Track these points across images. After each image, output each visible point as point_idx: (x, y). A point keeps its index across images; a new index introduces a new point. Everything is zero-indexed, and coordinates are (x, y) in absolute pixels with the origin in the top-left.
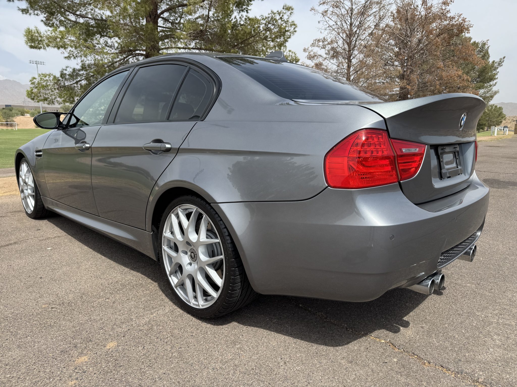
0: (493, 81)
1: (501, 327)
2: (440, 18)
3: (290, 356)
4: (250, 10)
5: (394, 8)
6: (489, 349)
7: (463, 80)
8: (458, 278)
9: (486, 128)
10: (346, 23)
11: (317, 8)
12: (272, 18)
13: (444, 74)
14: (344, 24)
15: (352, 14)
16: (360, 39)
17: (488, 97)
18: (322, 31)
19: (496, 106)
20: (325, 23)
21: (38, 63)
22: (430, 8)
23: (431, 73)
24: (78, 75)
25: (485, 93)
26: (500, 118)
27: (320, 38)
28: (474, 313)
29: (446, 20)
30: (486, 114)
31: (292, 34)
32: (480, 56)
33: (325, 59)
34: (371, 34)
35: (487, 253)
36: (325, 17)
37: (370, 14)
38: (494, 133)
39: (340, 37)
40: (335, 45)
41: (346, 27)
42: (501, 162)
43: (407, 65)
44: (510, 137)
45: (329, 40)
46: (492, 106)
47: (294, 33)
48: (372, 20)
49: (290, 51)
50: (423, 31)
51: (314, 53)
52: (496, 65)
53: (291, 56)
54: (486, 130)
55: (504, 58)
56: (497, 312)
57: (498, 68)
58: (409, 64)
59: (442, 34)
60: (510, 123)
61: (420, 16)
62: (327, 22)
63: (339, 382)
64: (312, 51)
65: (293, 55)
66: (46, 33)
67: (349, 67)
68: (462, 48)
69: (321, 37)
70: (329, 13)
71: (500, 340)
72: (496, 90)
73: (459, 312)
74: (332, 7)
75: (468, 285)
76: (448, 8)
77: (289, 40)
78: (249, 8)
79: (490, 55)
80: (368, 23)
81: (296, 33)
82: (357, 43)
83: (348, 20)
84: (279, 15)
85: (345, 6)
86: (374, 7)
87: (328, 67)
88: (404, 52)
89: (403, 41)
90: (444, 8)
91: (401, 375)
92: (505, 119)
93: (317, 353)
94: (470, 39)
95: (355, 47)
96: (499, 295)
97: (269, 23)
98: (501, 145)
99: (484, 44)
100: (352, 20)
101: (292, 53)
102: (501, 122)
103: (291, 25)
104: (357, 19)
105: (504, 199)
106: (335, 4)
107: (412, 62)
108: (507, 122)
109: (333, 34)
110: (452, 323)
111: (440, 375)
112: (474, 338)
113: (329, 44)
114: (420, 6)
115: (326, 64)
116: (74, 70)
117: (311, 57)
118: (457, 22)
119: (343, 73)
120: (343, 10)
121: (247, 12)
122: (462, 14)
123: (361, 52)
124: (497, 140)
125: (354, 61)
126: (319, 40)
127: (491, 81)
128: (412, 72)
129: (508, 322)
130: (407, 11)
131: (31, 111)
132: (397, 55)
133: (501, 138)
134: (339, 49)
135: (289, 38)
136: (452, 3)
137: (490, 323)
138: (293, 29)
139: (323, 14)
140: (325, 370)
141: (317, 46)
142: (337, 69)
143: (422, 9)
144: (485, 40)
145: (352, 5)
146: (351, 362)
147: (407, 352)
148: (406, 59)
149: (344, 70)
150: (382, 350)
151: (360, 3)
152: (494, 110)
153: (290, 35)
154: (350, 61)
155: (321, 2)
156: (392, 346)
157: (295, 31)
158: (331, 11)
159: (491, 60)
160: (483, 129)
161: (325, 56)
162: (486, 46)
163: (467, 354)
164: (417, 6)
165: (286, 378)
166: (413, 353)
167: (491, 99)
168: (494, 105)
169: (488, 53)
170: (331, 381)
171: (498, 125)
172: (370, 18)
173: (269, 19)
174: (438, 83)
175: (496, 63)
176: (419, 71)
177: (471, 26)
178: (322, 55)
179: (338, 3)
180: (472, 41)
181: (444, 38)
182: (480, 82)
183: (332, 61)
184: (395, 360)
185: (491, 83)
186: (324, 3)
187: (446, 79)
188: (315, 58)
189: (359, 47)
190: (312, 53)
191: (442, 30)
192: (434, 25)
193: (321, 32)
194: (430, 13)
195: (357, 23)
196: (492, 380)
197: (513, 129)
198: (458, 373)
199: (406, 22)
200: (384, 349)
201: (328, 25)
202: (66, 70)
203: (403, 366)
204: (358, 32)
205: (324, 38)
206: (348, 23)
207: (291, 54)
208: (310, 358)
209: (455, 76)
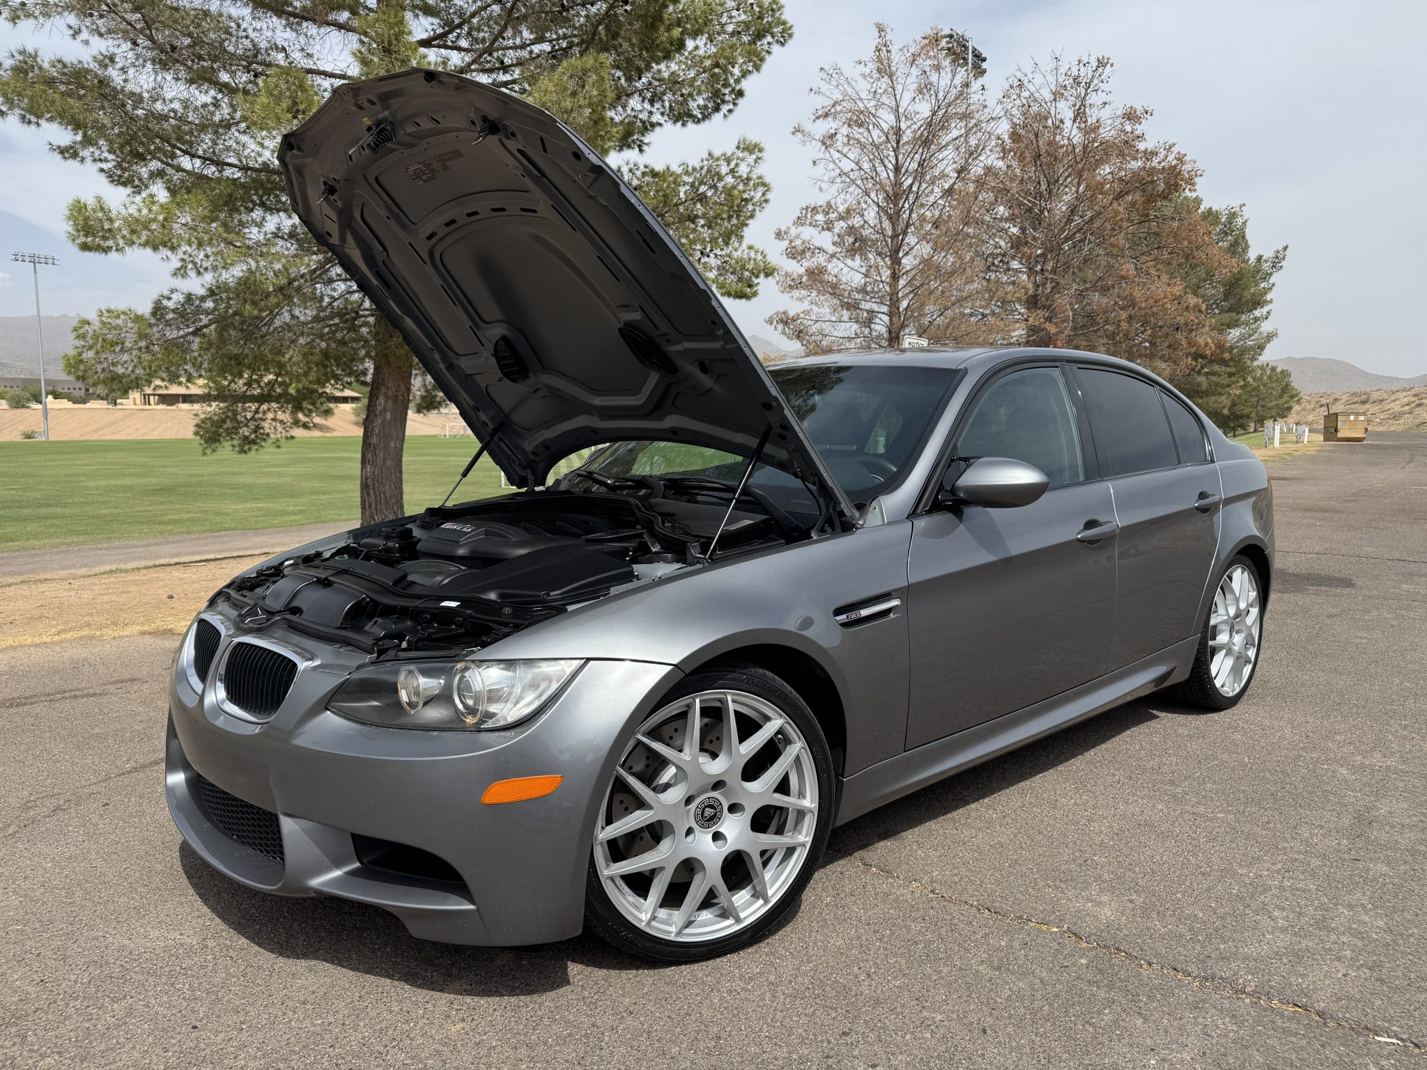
0: (1262, 307)
1: (1288, 894)
2: (1121, 154)
3: (876, 963)
4: (647, 144)
5: (1004, 128)
6: (1264, 935)
7: (1187, 307)
8: (1199, 803)
9: (1252, 425)
10: (885, 166)
11: (808, 126)
12: (709, 171)
13: (1138, 294)
14: (880, 169)
15: (898, 142)
16: (922, 205)
17: (1251, 348)
18: (823, 185)
19: (1274, 369)
20: (832, 166)
21: (37, 260)
22: (1096, 128)
23: (1105, 290)
24: (199, 311)
25: (1242, 338)
26: (1286, 398)
27: (819, 204)
28: (1234, 871)
29: (1135, 159)
30: (1249, 389)
31: (757, 208)
32: (1226, 244)
33: (833, 256)
34: (949, 192)
35: (1257, 748)
36: (831, 150)
37: (943, 143)
38: (1272, 439)
39: (870, 201)
40: (856, 221)
41: (884, 175)
42: (1289, 523)
43: (1042, 270)
44: (1312, 451)
45: (842, 209)
46: (1262, 368)
47: (764, 205)
48: (950, 157)
49: (750, 248)
50: (1079, 185)
51: (803, 243)
52: (1266, 267)
53: (755, 260)
54: (1252, 430)
55: (1286, 248)
56: (1279, 866)
57: (1271, 274)
58: (1050, 269)
59: (1127, 193)
60: (1313, 410)
61: (1070, 148)
62: (834, 162)
63: (982, 1003)
64: (798, 236)
65: (759, 257)
66: (123, 212)
67: (895, 277)
68: (1179, 228)
69: (821, 200)
70: (840, 139)
71: (1286, 918)
72: (1271, 330)
73: (1202, 870)
74: (846, 126)
75: (1220, 815)
76: (1139, 129)
77: (750, 222)
78: (646, 140)
79: (1250, 243)
80: (941, 166)
81: (768, 207)
82: (914, 216)
83: (890, 158)
84: (728, 165)
85: (881, 122)
86: (953, 125)
87: (840, 277)
88: (1034, 239)
89: (1030, 210)
90: (1128, 128)
91: (1098, 987)
92: (1299, 402)
93: (928, 956)
94: (1198, 201)
95: (908, 226)
96: (1284, 833)
97: (701, 183)
98: (1290, 474)
99: (1232, 216)
100: (900, 157)
101: (757, 252)
102: (1290, 409)
103: (756, 186)
104: (912, 155)
105: (1297, 620)
106: (855, 118)
107: (1057, 263)
108: (1304, 409)
109: (851, 194)
110: (1190, 891)
111: (1173, 984)
112: (1236, 917)
113: (841, 218)
114: (1068, 123)
115: (836, 271)
116: (189, 297)
117: (795, 254)
118: (1163, 164)
119: (880, 294)
120: (876, 133)
121: (641, 151)
122: (1174, 145)
123: (924, 238)
124: (1281, 458)
125: (907, 262)
126: (814, 209)
127: (1255, 309)
128: (1056, 287)
129: (1301, 885)
130: (1037, 137)
131: (11, 392)
132: (1018, 244)
133: (1289, 454)
134: (866, 232)
135: (752, 216)
136: (1148, 116)
137: (1267, 889)
138: (759, 194)
139: (823, 143)
140: (949, 984)
141: (811, 224)
142: (863, 281)
143: (1075, 131)
144: (1235, 204)
145: (898, 119)
146: (999, 968)
147: (1105, 946)
148: (1040, 255)
149: (881, 286)
150: (1055, 945)
151: (917, 116)
152: (1270, 377)
153: (754, 210)
154: (896, 261)
155: (820, 113)
156: (1073, 938)
157: (766, 201)
158: (845, 134)
159: (1252, 255)
160: (1243, 427)
161: (831, 249)
162: (1240, 221)
163: (1222, 946)
164: (1062, 121)
165: (877, 1002)
166: (1118, 949)
167: (1259, 351)
168: (1267, 365)
169: (1244, 237)
170: (965, 1002)
171: (1283, 416)
172: (946, 153)
173: (704, 172)
174: (1124, 315)
175: (1266, 261)
176: (1075, 286)
177: (1199, 173)
178: (825, 247)
179: (862, 117)
180: (1202, 208)
181: (1133, 204)
182: (1230, 310)
183: (849, 262)
184: (1084, 961)
185: (1257, 313)
186: (826, 115)
187: (1143, 305)
188: (808, 254)
189: (917, 224)
190: (798, 242)
191: (1127, 184)
192: (1107, 169)
193: (821, 190)
194: (1094, 141)
195: (914, 165)
196: (1271, 988)
197: (1321, 427)
198: (1207, 980)
199: (1035, 162)
200: (1059, 944)
201: (838, 171)
202: (169, 299)
203: (1101, 972)
204: (915, 188)
205: (829, 205)
206: (891, 167)
207: (752, 254)
208: (916, 965)
209: (1165, 297)
